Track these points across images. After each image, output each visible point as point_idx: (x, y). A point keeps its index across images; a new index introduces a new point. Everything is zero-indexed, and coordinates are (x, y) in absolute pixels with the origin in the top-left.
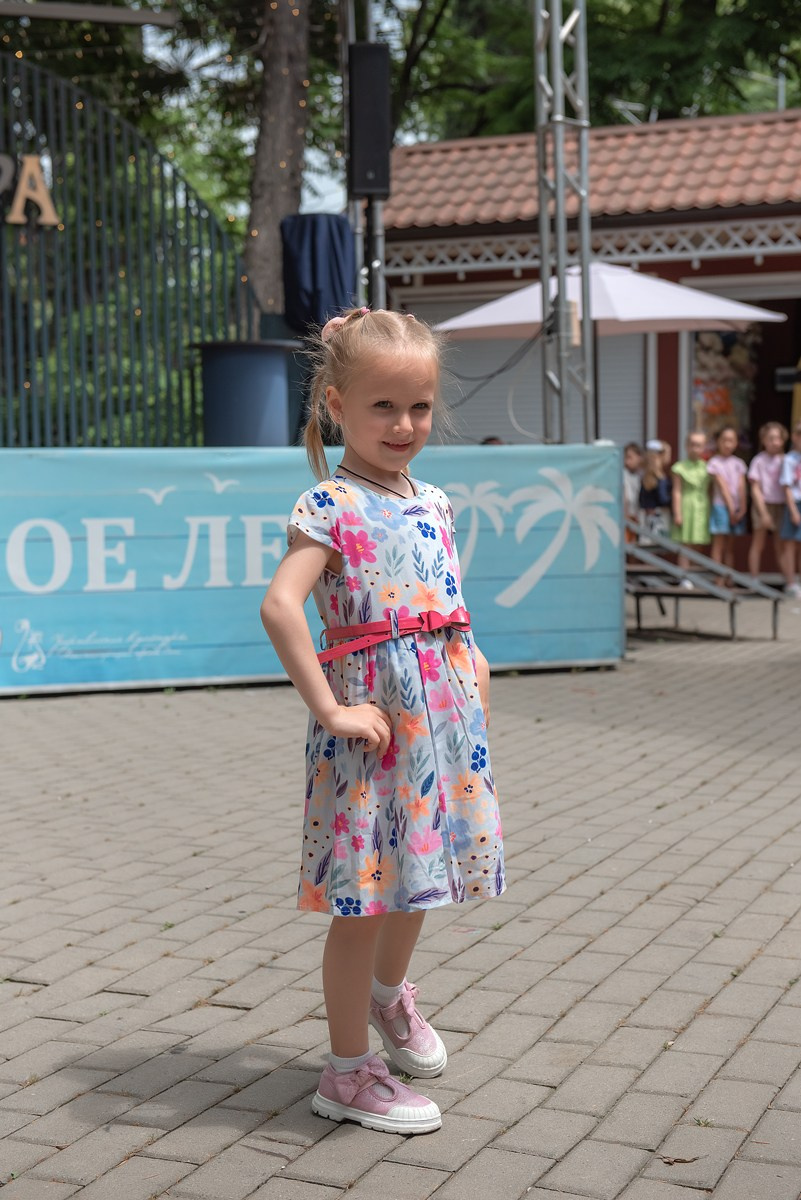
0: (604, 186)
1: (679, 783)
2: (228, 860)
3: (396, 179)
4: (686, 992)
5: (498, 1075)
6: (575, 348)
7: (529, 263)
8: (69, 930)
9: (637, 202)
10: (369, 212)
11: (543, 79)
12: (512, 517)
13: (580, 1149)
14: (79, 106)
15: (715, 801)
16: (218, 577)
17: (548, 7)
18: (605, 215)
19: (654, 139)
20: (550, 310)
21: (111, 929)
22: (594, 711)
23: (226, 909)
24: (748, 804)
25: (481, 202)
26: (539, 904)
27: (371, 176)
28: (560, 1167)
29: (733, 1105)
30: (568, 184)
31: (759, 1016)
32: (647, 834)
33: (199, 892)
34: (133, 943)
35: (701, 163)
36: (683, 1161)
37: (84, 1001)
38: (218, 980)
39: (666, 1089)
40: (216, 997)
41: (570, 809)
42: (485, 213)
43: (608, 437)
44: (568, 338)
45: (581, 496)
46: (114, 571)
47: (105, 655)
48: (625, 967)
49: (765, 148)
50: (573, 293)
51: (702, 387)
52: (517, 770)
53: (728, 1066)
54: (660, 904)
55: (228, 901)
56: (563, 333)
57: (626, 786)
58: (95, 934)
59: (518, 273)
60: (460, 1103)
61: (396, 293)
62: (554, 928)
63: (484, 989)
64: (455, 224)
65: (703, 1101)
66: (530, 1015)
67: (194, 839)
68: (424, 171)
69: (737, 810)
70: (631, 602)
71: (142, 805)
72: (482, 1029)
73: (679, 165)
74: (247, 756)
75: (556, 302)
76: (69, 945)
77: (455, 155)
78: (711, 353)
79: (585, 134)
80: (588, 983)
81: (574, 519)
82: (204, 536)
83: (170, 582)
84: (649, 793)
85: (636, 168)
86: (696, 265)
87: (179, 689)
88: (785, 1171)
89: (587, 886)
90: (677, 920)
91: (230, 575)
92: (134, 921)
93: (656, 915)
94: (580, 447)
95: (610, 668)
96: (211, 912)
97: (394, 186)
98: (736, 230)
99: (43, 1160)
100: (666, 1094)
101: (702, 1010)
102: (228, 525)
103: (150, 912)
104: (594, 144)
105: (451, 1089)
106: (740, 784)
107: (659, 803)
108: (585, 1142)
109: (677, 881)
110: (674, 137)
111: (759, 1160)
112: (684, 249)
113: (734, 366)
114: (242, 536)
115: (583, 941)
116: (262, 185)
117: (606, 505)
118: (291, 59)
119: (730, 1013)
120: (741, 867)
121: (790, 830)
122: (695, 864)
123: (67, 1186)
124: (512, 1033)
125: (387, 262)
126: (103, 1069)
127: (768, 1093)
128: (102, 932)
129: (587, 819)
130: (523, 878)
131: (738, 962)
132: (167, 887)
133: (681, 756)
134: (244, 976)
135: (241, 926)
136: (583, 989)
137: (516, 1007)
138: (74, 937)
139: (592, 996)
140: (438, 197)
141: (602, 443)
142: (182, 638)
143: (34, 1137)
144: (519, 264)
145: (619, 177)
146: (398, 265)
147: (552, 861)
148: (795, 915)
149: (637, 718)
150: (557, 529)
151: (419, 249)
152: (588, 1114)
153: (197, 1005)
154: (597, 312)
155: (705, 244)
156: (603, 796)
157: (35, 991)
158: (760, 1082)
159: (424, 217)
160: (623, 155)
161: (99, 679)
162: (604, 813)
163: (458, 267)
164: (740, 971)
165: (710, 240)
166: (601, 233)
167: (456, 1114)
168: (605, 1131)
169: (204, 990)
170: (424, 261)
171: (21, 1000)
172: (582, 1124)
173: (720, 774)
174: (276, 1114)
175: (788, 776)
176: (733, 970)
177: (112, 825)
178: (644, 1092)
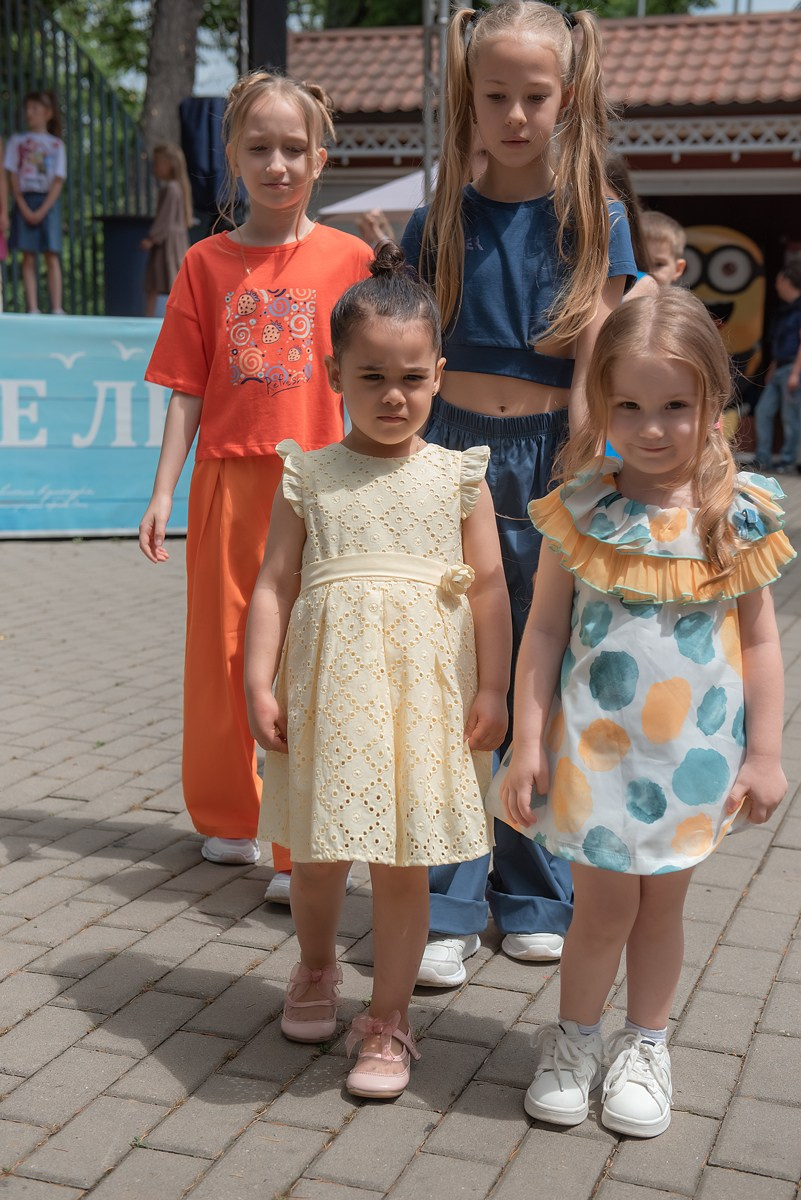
2: (148, 690)
7: (407, 152)
8: (13, 745)
16: (123, 437)
21: (50, 745)
23: (149, 731)
25: (365, 91)
33: (124, 716)
34: (70, 758)
38: (149, 789)
40: (148, 803)
42: (369, 102)
46: (27, 429)
47: (18, 506)
49: (626, 53)
55: (150, 724)
58: (35, 750)
59: (397, 161)
64: (340, 111)
67: (115, 671)
68: (312, 58)
71: (64, 641)
74: (154, 601)
76: (14, 758)
77: (341, 44)
82: (111, 399)
83: (79, 441)
87: (87, 539)
91: (134, 436)
92: (70, 739)
96: (139, 733)
99: (15, 928)
102: (134, 390)
103: (82, 732)
114: (146, 400)
116: (158, 63)
123: (38, 947)
126: (58, 859)
128: (42, 748)
132: (96, 711)
134: (170, 786)
135: (162, 745)
138: (18, 752)
140: (325, 84)
142: (90, 492)
143: (5, 910)
144: (399, 152)
153: (132, 809)
161: (13, 528)
163: (343, 152)
169: (137, 797)
174: (208, 895)
177: (39, 658)
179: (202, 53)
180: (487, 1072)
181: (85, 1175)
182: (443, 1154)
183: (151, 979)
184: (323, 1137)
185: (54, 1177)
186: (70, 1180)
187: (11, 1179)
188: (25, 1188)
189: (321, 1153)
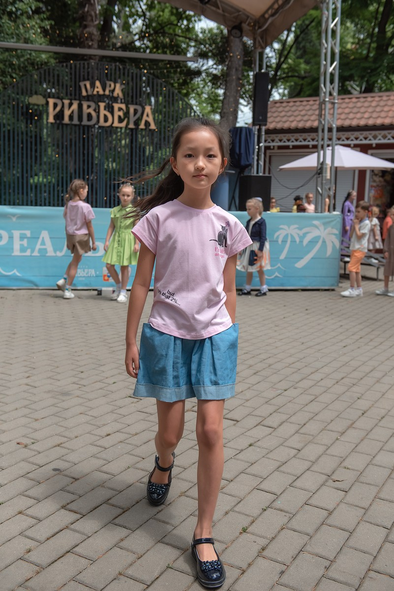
0: (343, 116)
1: (353, 337)
3: (270, 111)
4: (346, 419)
5: (281, 445)
6: (328, 179)
7: (315, 143)
9: (354, 123)
10: (259, 130)
11: (322, 86)
12: (302, 238)
13: (306, 474)
14: (164, 89)
15: (364, 345)
17: (326, 60)
18: (343, 127)
19: (362, 100)
20: (320, 166)
22: (326, 307)
24: (375, 347)
25: (300, 121)
26: (300, 382)
27: (261, 118)
28: (298, 480)
29: (357, 462)
30: (329, 122)
31: (369, 430)
32: (339, 357)
35: (378, 109)
36: (339, 481)
37: (152, 407)
39: (336, 454)
41: (314, 346)
42: (301, 125)
43: (337, 211)
44: (326, 176)
45: (327, 231)
48: (327, 408)
50: (328, 161)
51: (373, 188)
52: (297, 329)
53: (357, 447)
54: (341, 385)
56: (324, 175)
57: (334, 337)
59: (311, 146)
60: (268, 454)
61: (268, 151)
62: (305, 391)
63: (279, 413)
64: (290, 129)
65: (347, 460)
66: (294, 423)
68: (280, 109)
69: (371, 349)
70: (342, 264)
72: (278, 427)
73: (370, 110)
75: (322, 164)
77: (291, 104)
78: (378, 176)
79: (336, 105)
80: (314, 413)
81: (323, 238)
84: (342, 341)
85: (355, 110)
86: (374, 146)
88: (372, 487)
89: (317, 376)
90: (346, 391)
93: (339, 389)
94: (326, 213)
95: (333, 290)
97: (269, 115)
98: (389, 133)
99: (138, 462)
100: (336, 456)
101: (350, 426)
104: (340, 101)
105: (266, 449)
106: (373, 339)
107: (345, 345)
108: (308, 471)
109: (348, 376)
110: (369, 99)
111: (363, 483)
112: (370, 140)
113: (385, 181)
115: (314, 397)
116: (224, 113)
117: (335, 234)
118: (237, 70)
119: (360, 428)
120: (370, 372)
121: (388, 359)
122: (354, 370)
124: (288, 430)
125: (265, 141)
127: (369, 458)
129: (319, 350)
130: (296, 372)
131: (365, 408)
133: (354, 326)
136: (312, 415)
137: (290, 420)
139: (315, 418)
140: (284, 119)
141: (335, 213)
143: (136, 454)
144: (312, 143)
145: (349, 113)
146: (269, 142)
147: (306, 366)
148: (386, 392)
149: (340, 310)
150: (318, 242)
151: (277, 137)
152: (309, 461)
154: (336, 164)
155: (378, 138)
156: (326, 341)
157: (138, 402)
158: (367, 455)
159: (279, 126)
160: (351, 105)
162: (326, 348)
163: (290, 144)
164: (365, 412)
165: (380, 137)
166: (341, 134)
167: (267, 458)
168: (314, 468)
170: (278, 141)
171: (133, 405)
172: (307, 464)
173: (367, 334)
175: (390, 337)
176: (362, 412)
178: (328, 455)
179: (241, 107)
180: (308, 548)
181: (148, 579)
182: (286, 586)
183: (183, 491)
184: (240, 572)
185: (137, 578)
186: (142, 580)
187: (122, 577)
188: (126, 582)
189: (237, 579)
